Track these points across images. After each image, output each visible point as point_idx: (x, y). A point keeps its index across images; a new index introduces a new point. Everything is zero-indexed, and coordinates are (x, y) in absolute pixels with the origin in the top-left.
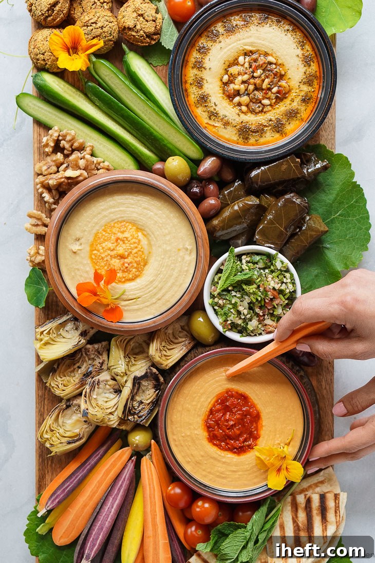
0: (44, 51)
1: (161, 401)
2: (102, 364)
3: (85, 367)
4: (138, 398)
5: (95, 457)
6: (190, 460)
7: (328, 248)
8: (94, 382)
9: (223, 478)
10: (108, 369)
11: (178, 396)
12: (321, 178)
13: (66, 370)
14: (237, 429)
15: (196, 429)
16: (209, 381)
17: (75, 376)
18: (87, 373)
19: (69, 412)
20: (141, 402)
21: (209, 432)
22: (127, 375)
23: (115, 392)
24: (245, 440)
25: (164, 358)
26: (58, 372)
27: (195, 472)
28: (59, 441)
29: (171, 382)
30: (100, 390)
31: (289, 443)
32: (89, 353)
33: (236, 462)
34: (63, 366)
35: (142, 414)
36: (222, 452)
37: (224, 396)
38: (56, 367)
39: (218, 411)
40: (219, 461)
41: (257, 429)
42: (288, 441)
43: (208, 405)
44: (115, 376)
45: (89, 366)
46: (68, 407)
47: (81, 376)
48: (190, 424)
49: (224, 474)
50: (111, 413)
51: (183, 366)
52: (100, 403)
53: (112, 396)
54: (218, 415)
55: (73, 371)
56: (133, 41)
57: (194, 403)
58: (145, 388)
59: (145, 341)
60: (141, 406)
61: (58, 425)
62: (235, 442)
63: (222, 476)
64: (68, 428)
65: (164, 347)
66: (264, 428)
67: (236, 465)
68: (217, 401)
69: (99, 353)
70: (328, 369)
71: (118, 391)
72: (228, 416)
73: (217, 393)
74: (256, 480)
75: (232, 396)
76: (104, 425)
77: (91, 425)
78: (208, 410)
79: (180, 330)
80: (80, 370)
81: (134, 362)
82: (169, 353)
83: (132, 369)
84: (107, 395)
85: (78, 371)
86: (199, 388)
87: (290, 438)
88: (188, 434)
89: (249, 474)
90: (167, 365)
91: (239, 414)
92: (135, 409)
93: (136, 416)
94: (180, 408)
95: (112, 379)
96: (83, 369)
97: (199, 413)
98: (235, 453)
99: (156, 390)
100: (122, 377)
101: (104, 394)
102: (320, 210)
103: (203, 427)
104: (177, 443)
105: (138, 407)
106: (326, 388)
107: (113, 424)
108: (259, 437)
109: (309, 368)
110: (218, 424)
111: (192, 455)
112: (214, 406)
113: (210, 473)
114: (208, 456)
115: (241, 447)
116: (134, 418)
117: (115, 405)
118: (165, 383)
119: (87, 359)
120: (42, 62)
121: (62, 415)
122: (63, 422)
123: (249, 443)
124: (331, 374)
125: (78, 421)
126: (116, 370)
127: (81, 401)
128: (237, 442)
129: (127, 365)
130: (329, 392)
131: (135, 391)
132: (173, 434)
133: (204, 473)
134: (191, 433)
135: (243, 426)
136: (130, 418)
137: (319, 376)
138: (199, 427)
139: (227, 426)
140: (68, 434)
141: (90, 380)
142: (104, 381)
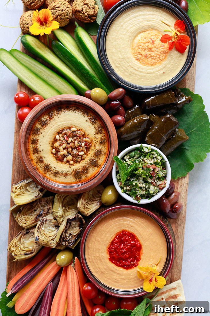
0: (28, 22)
1: (83, 235)
2: (49, 210)
3: (39, 211)
4: (69, 232)
5: (42, 264)
6: (98, 271)
7: (187, 149)
8: (43, 220)
9: (117, 282)
10: (52, 213)
11: (93, 232)
12: (185, 108)
13: (27, 211)
14: (127, 254)
15: (103, 253)
16: (112, 225)
17: (32, 216)
18: (39, 214)
19: (27, 236)
20: (71, 235)
21: (110, 254)
22: (63, 217)
23: (56, 227)
24: (132, 261)
25: (86, 209)
26: (22, 212)
27: (100, 278)
28: (20, 253)
29: (89, 224)
30: (47, 225)
31: (158, 264)
32: (41, 203)
33: (125, 273)
34: (26, 208)
35: (71, 241)
36: (117, 267)
37: (120, 234)
38: (21, 209)
39: (116, 243)
40: (115, 272)
41: (139, 255)
42: (157, 263)
43: (111, 239)
44: (56, 217)
45: (41, 210)
46: (27, 233)
47: (36, 216)
48: (99, 250)
49: (118, 280)
50: (52, 240)
51: (97, 215)
52: (46, 233)
53: (54, 229)
54: (116, 245)
55: (31, 213)
56: (81, 19)
57: (102, 237)
58: (74, 226)
59: (75, 198)
60: (71, 237)
61: (21, 243)
62: (125, 262)
63: (116, 281)
64: (26, 245)
65: (86, 202)
66: (143, 255)
67: (125, 276)
68: (116, 237)
69: (47, 203)
70: (182, 221)
71: (57, 226)
72: (122, 246)
73: (117, 232)
74: (136, 285)
75: (125, 234)
76: (48, 246)
77: (40, 245)
78: (111, 242)
79: (97, 193)
80: (35, 212)
81: (68, 210)
82: (89, 206)
83: (67, 214)
84: (50, 228)
85: (34, 212)
86: (106, 228)
87: (158, 261)
88: (98, 255)
89: (133, 281)
90: (87, 214)
91: (129, 245)
92: (67, 238)
93: (67, 242)
94: (94, 240)
95: (54, 219)
96: (37, 212)
97: (105, 243)
98: (124, 268)
99: (80, 228)
100: (60, 218)
101: (49, 227)
102: (184, 127)
103: (107, 252)
104: (91, 260)
105: (69, 237)
106: (180, 232)
107: (53, 246)
108: (140, 260)
109: (172, 220)
110: (116, 251)
111: (99, 268)
112: (114, 239)
113: (109, 279)
114: (109, 269)
115: (129, 265)
116: (66, 243)
117: (55, 235)
118: (86, 224)
119: (40, 206)
120: (27, 29)
121: (23, 237)
122: (23, 242)
123: (134, 263)
124: (184, 224)
125: (32, 242)
126: (56, 214)
127: (35, 230)
128: (127, 262)
129: (64, 211)
130: (182, 234)
131: (68, 227)
132: (89, 255)
133: (106, 279)
134: (99, 255)
135: (131, 252)
136: (63, 243)
137: (176, 224)
138: (104, 252)
139: (121, 252)
140: (26, 249)
141: (41, 219)
142: (49, 220)
